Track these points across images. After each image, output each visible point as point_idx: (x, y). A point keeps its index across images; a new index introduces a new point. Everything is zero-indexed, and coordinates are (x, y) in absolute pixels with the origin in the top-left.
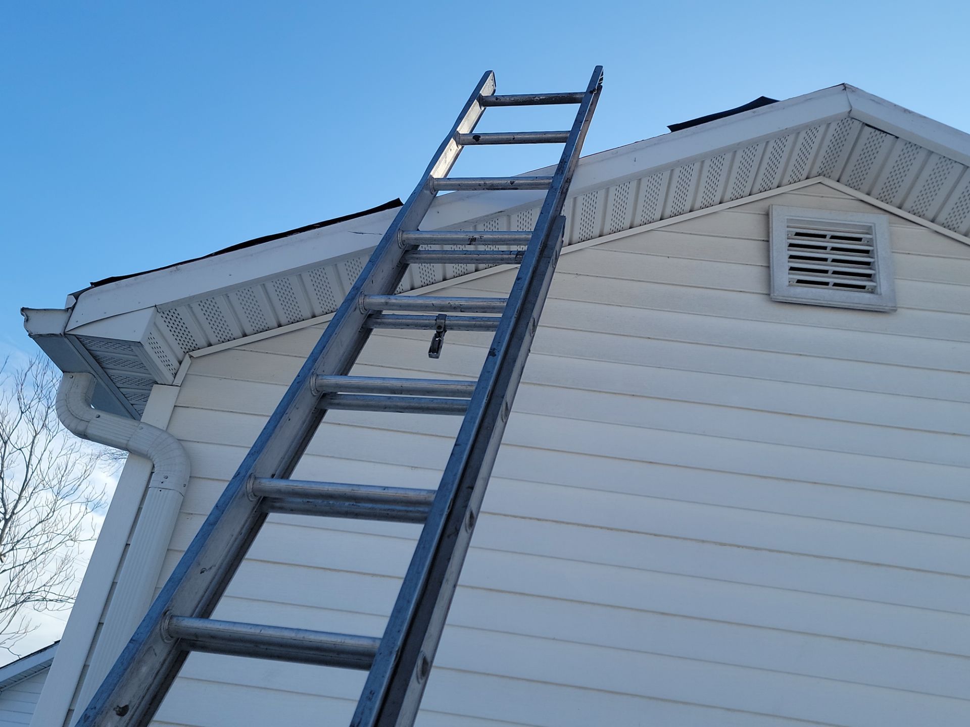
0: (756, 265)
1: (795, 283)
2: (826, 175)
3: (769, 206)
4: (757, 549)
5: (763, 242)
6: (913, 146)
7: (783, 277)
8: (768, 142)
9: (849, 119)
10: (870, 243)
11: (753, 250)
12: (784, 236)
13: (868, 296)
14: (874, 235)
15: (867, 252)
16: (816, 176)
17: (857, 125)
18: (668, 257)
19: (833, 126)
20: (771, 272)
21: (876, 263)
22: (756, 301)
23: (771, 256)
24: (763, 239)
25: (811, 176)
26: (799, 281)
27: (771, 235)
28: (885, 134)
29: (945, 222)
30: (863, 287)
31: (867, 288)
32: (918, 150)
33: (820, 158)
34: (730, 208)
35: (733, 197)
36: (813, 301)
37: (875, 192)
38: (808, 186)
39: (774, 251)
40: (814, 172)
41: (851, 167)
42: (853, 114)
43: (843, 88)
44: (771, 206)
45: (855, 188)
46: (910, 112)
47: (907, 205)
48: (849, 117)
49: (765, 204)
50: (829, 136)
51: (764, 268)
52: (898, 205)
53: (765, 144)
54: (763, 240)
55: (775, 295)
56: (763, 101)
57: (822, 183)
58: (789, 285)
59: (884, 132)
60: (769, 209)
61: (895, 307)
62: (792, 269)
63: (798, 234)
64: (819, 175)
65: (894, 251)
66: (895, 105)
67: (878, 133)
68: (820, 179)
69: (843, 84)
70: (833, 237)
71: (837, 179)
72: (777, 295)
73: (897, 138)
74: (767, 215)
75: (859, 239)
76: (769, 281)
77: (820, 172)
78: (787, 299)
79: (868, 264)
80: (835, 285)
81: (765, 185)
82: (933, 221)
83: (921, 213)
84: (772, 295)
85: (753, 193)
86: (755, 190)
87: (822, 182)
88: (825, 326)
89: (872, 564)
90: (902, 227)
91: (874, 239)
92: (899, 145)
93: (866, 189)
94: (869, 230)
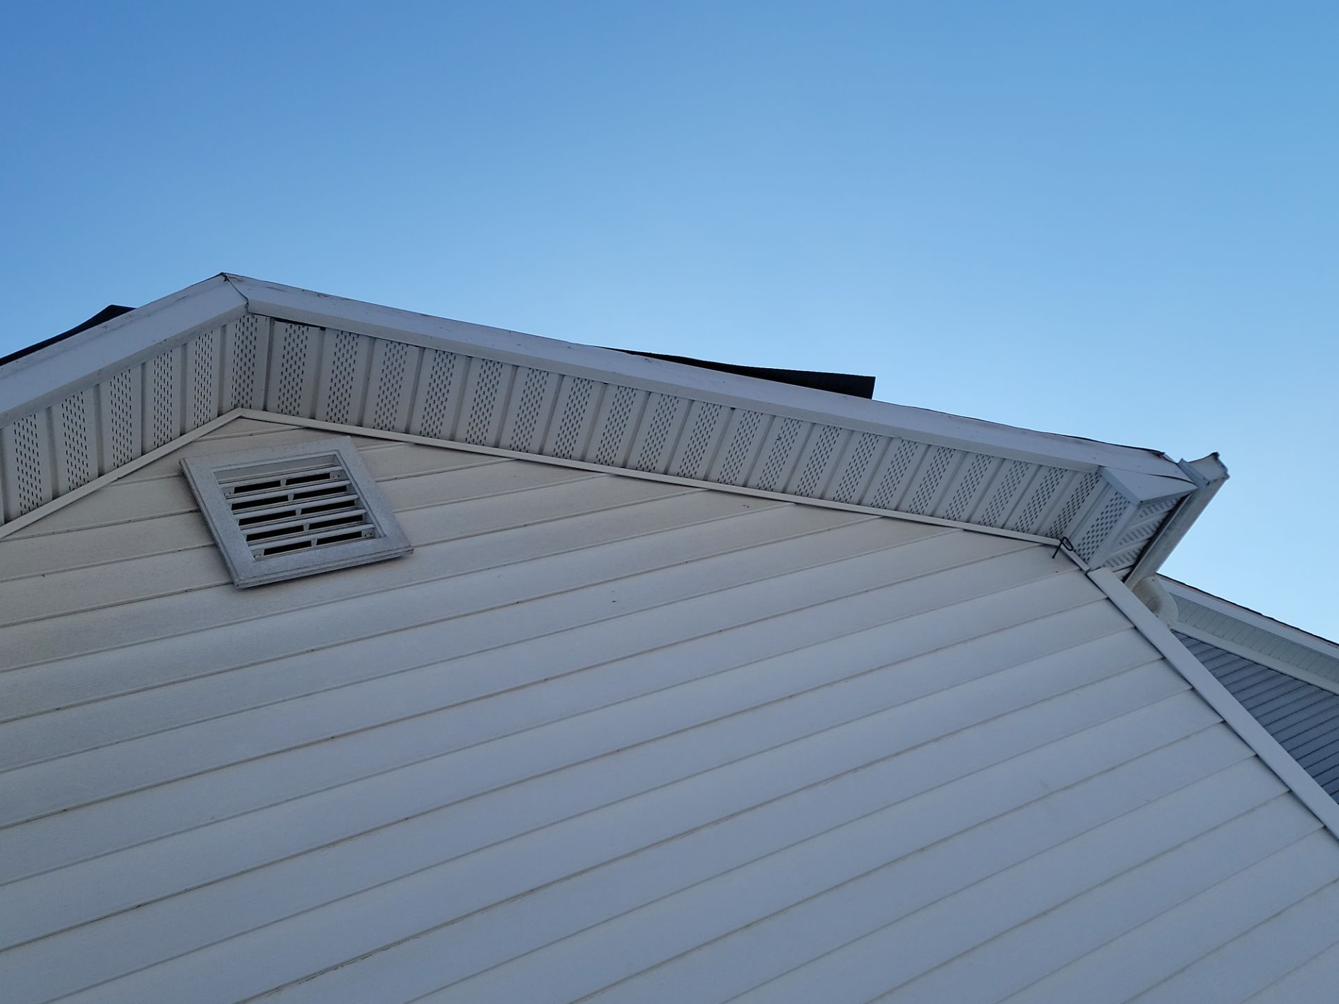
0: (194, 548)
1: (263, 556)
2: (245, 405)
3: (180, 463)
4: (364, 957)
5: (190, 514)
6: (348, 336)
7: (242, 553)
8: (143, 364)
9: (250, 316)
10: (342, 475)
11: (183, 529)
12: (221, 497)
13: (370, 542)
14: (343, 465)
15: (343, 489)
16: (232, 410)
17: (263, 324)
18: (43, 575)
19: (231, 330)
20: (222, 549)
21: (362, 499)
22: (217, 598)
23: (213, 528)
24: (190, 509)
25: (224, 409)
26: (269, 552)
27: (199, 499)
28: (306, 327)
29: (422, 429)
30: (358, 535)
31: (363, 534)
32: (356, 340)
33: (228, 382)
34: (119, 478)
35: (117, 462)
36: (300, 571)
37: (321, 412)
38: (225, 425)
39: (214, 520)
40: (227, 404)
41: (275, 385)
42: (252, 308)
43: (224, 279)
44: (183, 463)
45: (292, 413)
46: (326, 296)
47: (368, 419)
48: (249, 313)
49: (173, 461)
50: (230, 347)
51: (209, 548)
52: (356, 422)
53: (140, 368)
54: (190, 512)
55: (242, 578)
56: (113, 312)
57: (243, 418)
58: (257, 560)
59: (304, 325)
60: (181, 465)
61: (410, 546)
62: (250, 538)
63: (238, 490)
64: (235, 407)
65: (377, 479)
66: (303, 290)
67: (295, 327)
68: (239, 412)
69: (222, 274)
70: (290, 482)
71: (262, 408)
72: (243, 578)
73: (323, 329)
74: (182, 475)
75: (326, 476)
76: (223, 563)
77: (235, 402)
78: (261, 579)
79: (351, 503)
80: (320, 541)
81: (161, 436)
82: (407, 432)
83: (388, 426)
84: (236, 580)
85: (147, 451)
86: (149, 443)
87: (244, 416)
88: (329, 601)
89: (524, 894)
90: (373, 449)
91: (346, 470)
92: (330, 339)
93: (308, 413)
94: (334, 460)
